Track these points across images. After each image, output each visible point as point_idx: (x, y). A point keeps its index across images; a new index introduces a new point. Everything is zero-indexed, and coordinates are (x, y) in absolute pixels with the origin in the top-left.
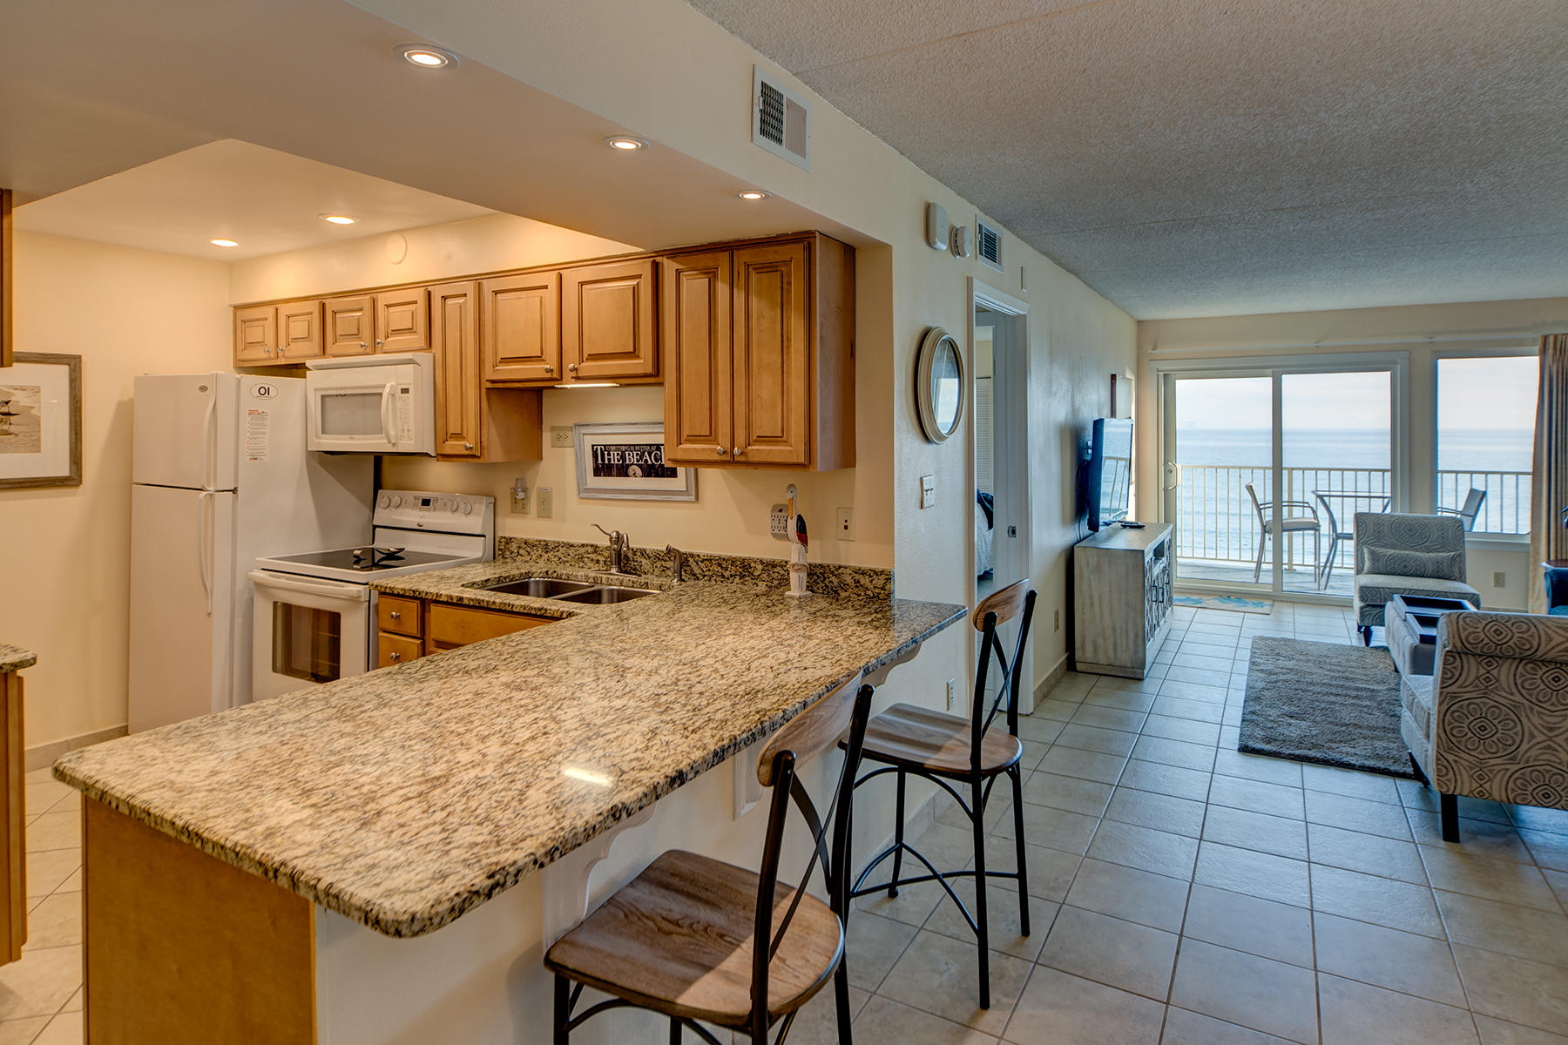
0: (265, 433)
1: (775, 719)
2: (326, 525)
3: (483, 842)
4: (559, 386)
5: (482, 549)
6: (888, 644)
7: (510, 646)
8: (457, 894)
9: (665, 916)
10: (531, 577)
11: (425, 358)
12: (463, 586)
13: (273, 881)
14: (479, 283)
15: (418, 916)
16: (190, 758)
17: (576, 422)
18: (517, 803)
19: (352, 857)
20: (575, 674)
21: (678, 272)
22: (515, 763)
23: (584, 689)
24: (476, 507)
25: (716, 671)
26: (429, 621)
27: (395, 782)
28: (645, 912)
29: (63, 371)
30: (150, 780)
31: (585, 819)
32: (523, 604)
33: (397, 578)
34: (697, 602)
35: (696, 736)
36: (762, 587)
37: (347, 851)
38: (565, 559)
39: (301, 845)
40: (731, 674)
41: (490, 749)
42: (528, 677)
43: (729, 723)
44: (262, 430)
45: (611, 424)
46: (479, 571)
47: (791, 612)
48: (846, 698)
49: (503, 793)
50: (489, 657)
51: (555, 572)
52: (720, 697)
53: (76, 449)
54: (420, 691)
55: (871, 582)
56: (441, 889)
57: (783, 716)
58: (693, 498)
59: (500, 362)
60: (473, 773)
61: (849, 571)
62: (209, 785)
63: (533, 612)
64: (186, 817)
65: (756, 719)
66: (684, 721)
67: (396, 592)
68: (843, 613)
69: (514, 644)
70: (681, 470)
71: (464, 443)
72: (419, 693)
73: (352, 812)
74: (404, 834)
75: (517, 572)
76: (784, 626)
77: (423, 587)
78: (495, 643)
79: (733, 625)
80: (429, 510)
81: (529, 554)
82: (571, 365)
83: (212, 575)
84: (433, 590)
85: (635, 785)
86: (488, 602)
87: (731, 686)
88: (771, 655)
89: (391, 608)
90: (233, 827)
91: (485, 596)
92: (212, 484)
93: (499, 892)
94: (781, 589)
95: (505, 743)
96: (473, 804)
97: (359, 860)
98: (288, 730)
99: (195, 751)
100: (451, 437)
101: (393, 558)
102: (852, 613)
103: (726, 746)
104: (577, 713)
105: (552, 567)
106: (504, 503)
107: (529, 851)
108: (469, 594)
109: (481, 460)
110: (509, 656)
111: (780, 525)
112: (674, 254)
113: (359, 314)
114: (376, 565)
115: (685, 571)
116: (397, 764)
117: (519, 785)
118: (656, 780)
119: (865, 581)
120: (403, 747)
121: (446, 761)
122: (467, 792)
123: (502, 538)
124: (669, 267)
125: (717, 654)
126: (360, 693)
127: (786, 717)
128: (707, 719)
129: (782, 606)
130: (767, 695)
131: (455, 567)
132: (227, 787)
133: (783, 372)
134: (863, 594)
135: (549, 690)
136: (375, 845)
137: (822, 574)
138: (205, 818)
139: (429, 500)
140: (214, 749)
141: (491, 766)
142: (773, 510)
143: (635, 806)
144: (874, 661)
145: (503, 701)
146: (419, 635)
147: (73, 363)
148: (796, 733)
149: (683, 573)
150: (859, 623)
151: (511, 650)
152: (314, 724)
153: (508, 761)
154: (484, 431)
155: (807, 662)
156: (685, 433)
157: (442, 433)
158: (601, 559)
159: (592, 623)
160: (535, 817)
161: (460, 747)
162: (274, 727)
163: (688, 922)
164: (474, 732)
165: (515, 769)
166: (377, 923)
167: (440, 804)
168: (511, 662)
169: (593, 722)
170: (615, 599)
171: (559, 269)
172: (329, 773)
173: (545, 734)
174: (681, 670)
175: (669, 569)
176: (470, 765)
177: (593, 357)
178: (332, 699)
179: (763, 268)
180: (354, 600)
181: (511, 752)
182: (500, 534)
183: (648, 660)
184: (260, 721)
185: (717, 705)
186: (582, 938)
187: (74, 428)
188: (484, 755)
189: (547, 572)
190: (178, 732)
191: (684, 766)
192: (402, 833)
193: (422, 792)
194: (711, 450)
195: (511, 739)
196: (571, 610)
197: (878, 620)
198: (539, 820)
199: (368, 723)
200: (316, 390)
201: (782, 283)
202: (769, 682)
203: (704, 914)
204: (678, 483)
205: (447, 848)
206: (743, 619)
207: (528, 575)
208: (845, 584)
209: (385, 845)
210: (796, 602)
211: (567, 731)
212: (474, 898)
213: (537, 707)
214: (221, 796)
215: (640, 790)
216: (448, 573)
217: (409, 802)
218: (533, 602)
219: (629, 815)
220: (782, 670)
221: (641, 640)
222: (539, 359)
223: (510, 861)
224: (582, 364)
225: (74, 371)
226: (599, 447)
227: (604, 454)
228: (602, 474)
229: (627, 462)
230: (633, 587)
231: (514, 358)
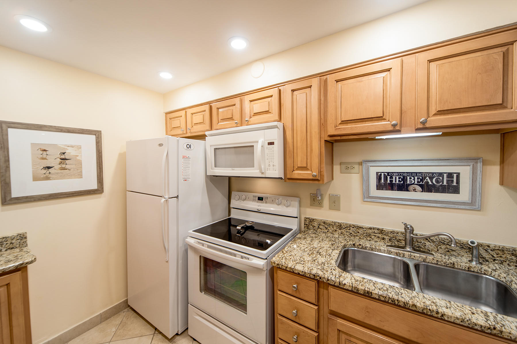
0: (189, 167)
5: (296, 225)
11: (280, 125)
14: (323, 78)
17: (363, 160)
29: (93, 138)
38: (355, 234)
44: (188, 166)
53: (100, 176)
58: (477, 207)
59: (340, 124)
67: (296, 272)
80: (263, 203)
82: (423, 120)
83: (168, 242)
92: (167, 194)
100: (297, 169)
109: (320, 182)
113: (233, 107)
123: (306, 218)
139: (262, 198)
146: (315, 303)
147: (98, 134)
154: (323, 165)
157: (290, 166)
171: (401, 57)
187: (99, 166)
200: (210, 146)
204: (460, 197)
224: (430, 118)
225: (98, 138)
226: (383, 174)
227: (387, 178)
228: (384, 189)
229: (408, 182)
230: (437, 264)
231: (351, 120)
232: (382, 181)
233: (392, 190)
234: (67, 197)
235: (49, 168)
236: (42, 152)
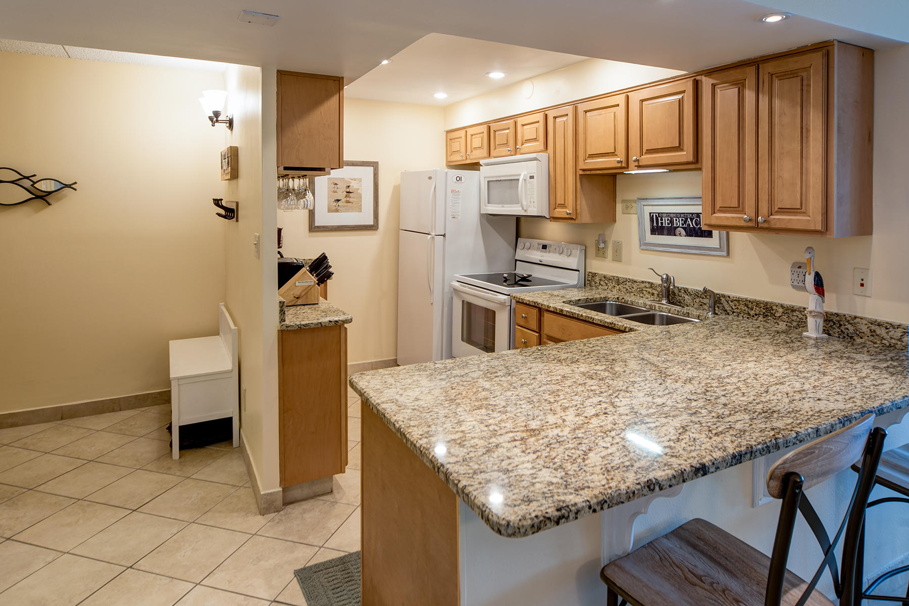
0: (459, 203)
1: (788, 438)
2: (490, 257)
3: (557, 483)
4: (627, 172)
5: (577, 280)
6: (904, 391)
7: (588, 346)
8: (536, 517)
9: (691, 569)
10: (607, 301)
11: (543, 156)
12: (564, 302)
13: (437, 473)
14: (576, 106)
15: (511, 524)
16: (407, 388)
17: (639, 197)
18: (581, 461)
19: (478, 471)
20: (630, 373)
21: (714, 86)
22: (583, 431)
23: (635, 385)
24: (574, 251)
25: (738, 389)
26: (544, 323)
27: (509, 427)
28: (675, 561)
29: (371, 170)
30: (388, 397)
31: (626, 485)
32: (600, 318)
33: (525, 293)
34: (726, 332)
35: (718, 439)
36: (782, 326)
37: (476, 467)
38: (630, 290)
39: (452, 455)
40: (752, 393)
41: (568, 417)
42: (598, 370)
43: (747, 434)
44: (458, 201)
45: (663, 199)
46: (574, 293)
47: (808, 350)
48: (856, 437)
49: (573, 451)
50: (574, 353)
51: (623, 298)
52: (740, 411)
53: (376, 211)
54: (531, 368)
55: (887, 333)
56: (527, 509)
57: (796, 437)
58: (725, 253)
59: (588, 157)
60: (556, 431)
61: (864, 322)
62: (414, 406)
63: (606, 325)
64: (400, 423)
65: (771, 435)
66: (709, 424)
67: (525, 302)
68: (858, 357)
69: (591, 346)
70: (715, 233)
71: (565, 210)
72: (530, 370)
73: (482, 441)
74: (510, 464)
75: (598, 296)
76: (800, 360)
77: (540, 301)
78: (579, 344)
79: (755, 354)
80: (545, 252)
81: (607, 285)
82: (634, 158)
83: (434, 282)
84: (546, 303)
85: (666, 468)
86: (578, 314)
87: (750, 403)
88: (788, 383)
89: (522, 311)
90: (421, 435)
91: (576, 310)
92: (434, 232)
93: (564, 522)
94: (800, 330)
95: (578, 415)
96: (553, 454)
97: (482, 474)
98: (456, 381)
99: (410, 385)
100: (558, 206)
101: (525, 281)
102: (868, 358)
103: (743, 453)
104: (628, 403)
105: (622, 295)
106: (592, 251)
107: (586, 499)
108: (567, 308)
109: (576, 222)
110: (587, 354)
111: (798, 279)
112: (709, 73)
113: (508, 131)
114: (516, 284)
115: (718, 307)
116: (511, 415)
117: (584, 447)
118: (683, 467)
119: (882, 332)
120: (516, 404)
121: (540, 420)
122: (550, 444)
123: (590, 272)
124: (707, 83)
125: (740, 375)
126: (496, 364)
127: (799, 438)
128: (729, 426)
129: (799, 344)
130: (782, 417)
131: (560, 289)
132: (421, 410)
133: (802, 156)
134: (879, 342)
135: (611, 382)
136: (492, 467)
137: (839, 321)
138: (408, 425)
139: (546, 246)
140: (418, 385)
141: (567, 430)
142: (794, 265)
143: (666, 484)
144: (888, 404)
145: (580, 384)
146: (537, 331)
147: (375, 165)
148: (804, 459)
149: (717, 309)
150: (874, 367)
151: (589, 350)
152: (470, 379)
153: (579, 428)
154: (578, 202)
155: (821, 394)
156: (718, 205)
157: (553, 204)
158: (656, 292)
159: (645, 338)
160: (593, 474)
161: (549, 412)
162: (449, 377)
163: (710, 580)
164: (559, 403)
165: (583, 435)
166: (488, 520)
167: (533, 448)
168: (588, 358)
169: (639, 412)
170: (665, 322)
171: (626, 93)
172: (474, 412)
173: (605, 413)
174: (709, 383)
175: (705, 304)
176: (554, 426)
177: (650, 151)
178: (481, 366)
179: (783, 76)
180: (502, 304)
181: (581, 422)
182: (588, 270)
183: (684, 371)
184: (443, 372)
185: (738, 417)
186: (628, 565)
187: (375, 199)
188: (564, 421)
189: (618, 298)
190: (404, 371)
191: (706, 460)
192: (508, 462)
193: (523, 438)
194: (740, 218)
195: (582, 412)
196: (632, 327)
197: (894, 367)
198: (595, 477)
199: (498, 384)
200: (485, 178)
201: (802, 85)
202: (784, 405)
203: (723, 578)
204: (713, 242)
205: (534, 481)
206: (764, 350)
207: (606, 299)
208: (860, 332)
209: (498, 469)
210: (812, 342)
211: (620, 415)
212: (547, 522)
213: (602, 392)
214: (418, 414)
215: (670, 472)
216: (556, 293)
217: (515, 442)
218: (607, 318)
219: (661, 489)
220: (797, 398)
221: (680, 356)
222: (613, 154)
223: (572, 502)
224: (642, 157)
225: (375, 170)
226: (654, 214)
227: (658, 219)
228: (657, 233)
229: (675, 225)
230: (678, 315)
231: (597, 154)
232: (655, 225)
233: (661, 235)
234: (350, 230)
235: (338, 200)
236: (334, 186)
